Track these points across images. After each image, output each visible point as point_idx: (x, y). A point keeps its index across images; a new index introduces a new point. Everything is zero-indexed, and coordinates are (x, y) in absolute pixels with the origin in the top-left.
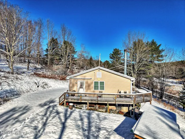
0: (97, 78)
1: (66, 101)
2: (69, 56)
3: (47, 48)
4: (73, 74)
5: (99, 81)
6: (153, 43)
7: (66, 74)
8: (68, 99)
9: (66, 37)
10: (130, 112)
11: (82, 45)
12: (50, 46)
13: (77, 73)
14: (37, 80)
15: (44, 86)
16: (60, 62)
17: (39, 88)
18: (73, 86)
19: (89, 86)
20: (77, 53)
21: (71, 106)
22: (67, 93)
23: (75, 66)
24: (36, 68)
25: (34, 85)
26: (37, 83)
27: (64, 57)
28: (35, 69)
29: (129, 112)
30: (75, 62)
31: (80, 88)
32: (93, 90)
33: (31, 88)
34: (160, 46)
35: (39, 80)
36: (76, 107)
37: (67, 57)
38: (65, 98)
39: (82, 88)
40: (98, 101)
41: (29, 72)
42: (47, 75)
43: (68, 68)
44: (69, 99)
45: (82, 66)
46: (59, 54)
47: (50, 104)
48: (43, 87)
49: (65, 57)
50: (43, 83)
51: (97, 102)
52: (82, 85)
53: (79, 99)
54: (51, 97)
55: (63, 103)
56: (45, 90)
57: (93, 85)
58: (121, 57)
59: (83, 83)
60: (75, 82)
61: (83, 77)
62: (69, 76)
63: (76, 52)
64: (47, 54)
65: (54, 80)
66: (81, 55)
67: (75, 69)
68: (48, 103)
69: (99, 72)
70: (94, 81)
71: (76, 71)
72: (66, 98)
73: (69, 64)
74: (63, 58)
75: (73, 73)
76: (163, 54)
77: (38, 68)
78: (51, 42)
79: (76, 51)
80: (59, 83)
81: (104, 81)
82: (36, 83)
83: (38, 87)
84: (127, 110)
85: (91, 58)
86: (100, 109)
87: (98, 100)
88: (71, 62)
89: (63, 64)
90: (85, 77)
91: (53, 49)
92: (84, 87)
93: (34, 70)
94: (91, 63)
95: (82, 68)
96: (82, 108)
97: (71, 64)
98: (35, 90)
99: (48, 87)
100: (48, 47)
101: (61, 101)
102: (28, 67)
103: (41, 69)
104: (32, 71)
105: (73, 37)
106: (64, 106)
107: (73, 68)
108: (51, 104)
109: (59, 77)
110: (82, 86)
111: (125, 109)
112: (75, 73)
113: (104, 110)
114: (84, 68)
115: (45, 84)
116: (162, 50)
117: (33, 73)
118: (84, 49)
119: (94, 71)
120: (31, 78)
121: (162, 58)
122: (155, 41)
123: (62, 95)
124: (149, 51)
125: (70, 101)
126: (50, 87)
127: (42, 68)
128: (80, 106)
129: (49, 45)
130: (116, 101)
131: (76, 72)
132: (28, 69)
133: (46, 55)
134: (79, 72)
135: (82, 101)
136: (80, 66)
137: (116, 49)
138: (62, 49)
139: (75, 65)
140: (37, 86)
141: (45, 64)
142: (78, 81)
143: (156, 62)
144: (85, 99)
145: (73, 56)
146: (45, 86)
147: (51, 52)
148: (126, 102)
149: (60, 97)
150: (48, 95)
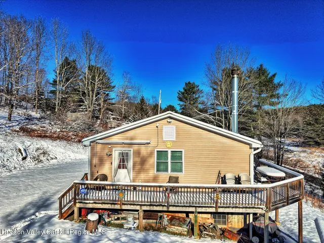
0: (164, 142)
1: (78, 205)
2: (98, 94)
3: (55, 77)
4: (107, 130)
5: (169, 148)
6: (261, 71)
7: (92, 131)
8: (85, 199)
9: (92, 57)
10: (248, 229)
11: (125, 74)
12: (59, 74)
13: (114, 128)
14: (23, 143)
15: (38, 156)
16: (81, 106)
17: (27, 162)
18: (101, 162)
19: (142, 163)
20: (115, 89)
21: (92, 224)
22: (82, 184)
23: (112, 115)
24: (29, 119)
25: (16, 154)
26: (23, 151)
27: (89, 96)
28: (27, 119)
29: (246, 227)
30: (111, 107)
31: (119, 167)
32: (153, 172)
33: (6, 163)
34: (274, 75)
35: (29, 143)
36: (107, 220)
37: (94, 96)
38: (75, 199)
39: (124, 167)
40: (168, 206)
41: (10, 125)
42: (51, 132)
43: (97, 118)
44: (87, 200)
45: (124, 114)
46: (79, 91)
47: (34, 214)
48: (37, 159)
49: (91, 97)
50: (38, 149)
51: (165, 209)
52: (123, 159)
53: (115, 201)
54: (45, 189)
55: (70, 212)
56: (40, 165)
57: (154, 160)
58: (199, 97)
59: (127, 153)
60: (106, 151)
61: (127, 139)
62: (98, 134)
63: (114, 87)
64: (55, 91)
65: (65, 142)
66: (124, 93)
67: (112, 120)
68: (32, 211)
69: (170, 126)
70: (156, 150)
71: (114, 123)
72: (79, 199)
73: (99, 110)
74: (87, 97)
75: (106, 127)
76: (281, 91)
77: (34, 118)
78: (62, 66)
79: (113, 85)
80: (76, 150)
81: (183, 150)
82: (20, 150)
83: (24, 159)
84: (240, 224)
85: (142, 100)
86: (174, 225)
87: (168, 202)
88: (103, 107)
89: (87, 111)
90: (132, 139)
91: (67, 80)
92: (130, 164)
93: (23, 122)
94: (142, 109)
95: (125, 118)
96: (126, 226)
97: (102, 110)
98: (15, 168)
99: (49, 158)
100: (57, 76)
101: (65, 206)
102: (10, 115)
103: (39, 119)
104: (18, 123)
105: (107, 56)
106: (73, 220)
107: (107, 119)
108: (37, 214)
109: (77, 135)
110: (124, 162)
111: (236, 220)
112: (111, 128)
113: (184, 229)
114: (130, 118)
115: (42, 151)
116: (279, 84)
117: (17, 128)
118: (129, 82)
119: (157, 124)
120: (9, 138)
121: (278, 99)
122: (264, 67)
123: (69, 191)
124: (256, 85)
125: (90, 206)
126: (52, 159)
127: (42, 118)
128: (118, 219)
129: (58, 72)
130: (219, 205)
131: (113, 126)
132: (10, 120)
133: (53, 92)
134: (118, 126)
135: (124, 207)
136: (121, 114)
137: (189, 83)
138: (84, 79)
139: (112, 112)
140: (20, 158)
141: (50, 110)
142: (114, 149)
143: (267, 107)
144: (133, 201)
145: (108, 95)
146: (42, 158)
147: (63, 86)
148: (246, 208)
149: (63, 196)
150: (41, 183)
